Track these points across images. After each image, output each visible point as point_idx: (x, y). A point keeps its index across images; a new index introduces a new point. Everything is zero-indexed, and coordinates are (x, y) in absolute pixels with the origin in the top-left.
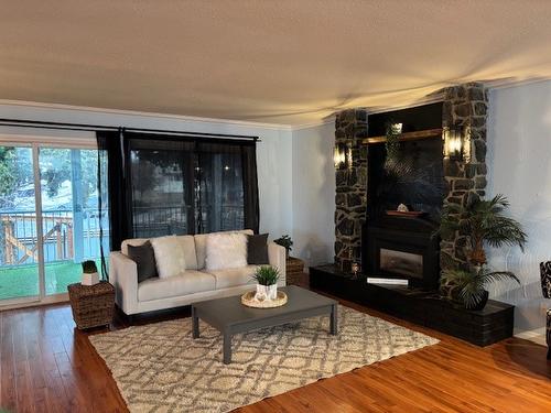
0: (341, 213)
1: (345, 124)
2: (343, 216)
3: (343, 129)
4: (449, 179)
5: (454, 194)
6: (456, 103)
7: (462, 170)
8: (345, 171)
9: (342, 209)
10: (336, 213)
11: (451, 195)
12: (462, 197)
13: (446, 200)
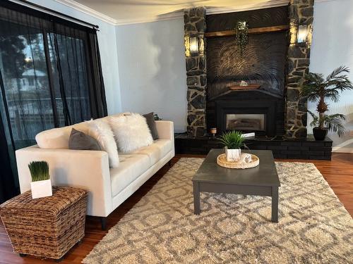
0: (193, 91)
1: (195, 20)
2: (196, 94)
3: (193, 24)
4: (293, 59)
5: (297, 70)
6: (301, 7)
7: (304, 53)
8: (196, 58)
9: (196, 88)
10: (188, 93)
11: (295, 70)
12: (304, 71)
13: (291, 74)
